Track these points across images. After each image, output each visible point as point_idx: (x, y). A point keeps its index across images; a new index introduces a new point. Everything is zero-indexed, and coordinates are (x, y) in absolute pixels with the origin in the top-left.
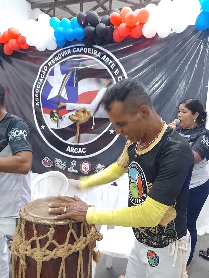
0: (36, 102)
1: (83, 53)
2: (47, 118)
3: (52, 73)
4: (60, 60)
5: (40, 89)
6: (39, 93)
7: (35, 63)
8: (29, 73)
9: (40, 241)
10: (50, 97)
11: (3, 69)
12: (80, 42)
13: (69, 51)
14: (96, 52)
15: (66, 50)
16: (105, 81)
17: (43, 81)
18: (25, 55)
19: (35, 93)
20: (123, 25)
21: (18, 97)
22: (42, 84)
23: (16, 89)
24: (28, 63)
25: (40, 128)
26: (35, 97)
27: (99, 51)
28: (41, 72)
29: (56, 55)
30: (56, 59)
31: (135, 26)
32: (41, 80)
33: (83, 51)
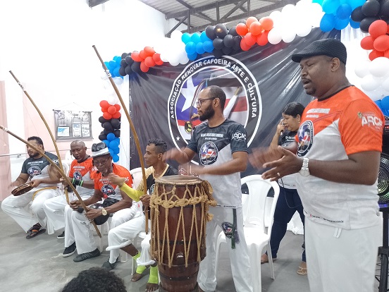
0: (171, 115)
1: (213, 64)
2: (181, 129)
3: (185, 86)
4: (192, 73)
5: (175, 102)
6: (174, 106)
7: (169, 77)
8: (164, 88)
9: (167, 195)
10: (184, 109)
11: (140, 86)
12: (210, 54)
13: (200, 64)
14: (225, 62)
15: (198, 62)
16: (235, 89)
17: (177, 95)
18: (160, 71)
19: (170, 106)
20: (249, 34)
21: (154, 111)
22: (176, 97)
23: (153, 104)
24: (163, 78)
25: (176, 139)
26: (170, 110)
27: (228, 60)
28: (175, 86)
29: (189, 68)
30: (189, 72)
31: (260, 34)
32: (175, 93)
33: (213, 62)
